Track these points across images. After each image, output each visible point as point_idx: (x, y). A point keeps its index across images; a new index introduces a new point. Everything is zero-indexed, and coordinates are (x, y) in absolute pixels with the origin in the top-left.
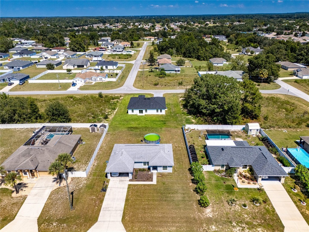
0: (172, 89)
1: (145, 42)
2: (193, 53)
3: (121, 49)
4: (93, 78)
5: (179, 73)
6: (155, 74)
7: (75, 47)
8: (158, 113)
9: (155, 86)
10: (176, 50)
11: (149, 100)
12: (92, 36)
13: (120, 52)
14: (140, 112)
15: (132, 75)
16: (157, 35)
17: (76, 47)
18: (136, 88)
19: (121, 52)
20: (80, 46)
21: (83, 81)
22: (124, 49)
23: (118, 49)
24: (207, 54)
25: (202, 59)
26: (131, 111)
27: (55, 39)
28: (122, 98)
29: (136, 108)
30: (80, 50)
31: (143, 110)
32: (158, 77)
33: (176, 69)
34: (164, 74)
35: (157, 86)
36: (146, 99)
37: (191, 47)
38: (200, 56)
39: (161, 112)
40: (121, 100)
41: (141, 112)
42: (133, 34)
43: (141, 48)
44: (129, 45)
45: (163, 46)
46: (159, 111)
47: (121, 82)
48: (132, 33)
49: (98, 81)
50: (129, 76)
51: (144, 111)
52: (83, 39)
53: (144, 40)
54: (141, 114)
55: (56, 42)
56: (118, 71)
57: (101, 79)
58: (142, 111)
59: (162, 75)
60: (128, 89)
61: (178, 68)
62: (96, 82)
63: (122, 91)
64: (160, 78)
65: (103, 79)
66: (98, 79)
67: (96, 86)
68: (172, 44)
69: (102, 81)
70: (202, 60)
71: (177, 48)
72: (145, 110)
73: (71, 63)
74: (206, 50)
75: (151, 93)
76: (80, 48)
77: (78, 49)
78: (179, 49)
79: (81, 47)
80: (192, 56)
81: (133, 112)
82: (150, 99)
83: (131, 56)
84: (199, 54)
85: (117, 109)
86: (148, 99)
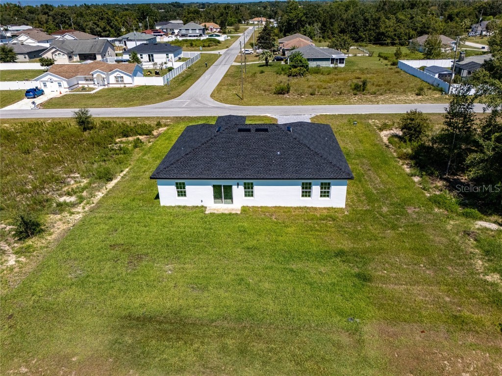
0: (337, 102)
1: (251, 28)
2: (365, 31)
3: (197, 31)
4: (95, 76)
5: (342, 65)
6: (276, 69)
7: (96, 26)
8: (307, 202)
9: (280, 96)
10: (321, 29)
11: (262, 135)
12: (143, 13)
13: (194, 36)
14: (217, 196)
15: (212, 74)
16: (273, 14)
17: (98, 26)
18: (221, 101)
19: (197, 36)
20: (109, 24)
21: (65, 84)
22: (204, 33)
23: (190, 32)
24: (402, 30)
25: (389, 41)
26: (174, 188)
27: (66, 17)
28: (162, 130)
29: (200, 178)
30: (108, 33)
31: (234, 188)
32: (286, 77)
33: (334, 56)
34: (302, 66)
35: (286, 96)
36: (249, 130)
37: (359, 15)
38: (383, 34)
39: (325, 194)
40: (155, 137)
41: (223, 193)
42: (227, 13)
43: (242, 34)
44: (217, 29)
45: (290, 20)
46: (316, 190)
47: (179, 87)
48: (225, 9)
49: (111, 86)
50: (206, 76)
51: (238, 191)
52: (123, 18)
53: (248, 24)
54: (223, 207)
55: (68, 24)
56: (177, 65)
57: (119, 79)
58: (228, 189)
59: (299, 68)
60: (193, 105)
61: (339, 54)
62: (106, 87)
63: (172, 110)
64: (291, 78)
65: (127, 79)
66: (112, 79)
67: (100, 96)
68: (312, 15)
69: (122, 86)
70: (387, 45)
71: (324, 24)
72: (241, 188)
73: (64, 49)
74: (399, 21)
75: (269, 115)
76: (108, 28)
77: (104, 30)
78: (328, 25)
79: (112, 27)
80: (360, 37)
81: (182, 193)
82: (266, 130)
83: (219, 42)
84: (382, 30)
85: (119, 178)
86: (257, 130)
